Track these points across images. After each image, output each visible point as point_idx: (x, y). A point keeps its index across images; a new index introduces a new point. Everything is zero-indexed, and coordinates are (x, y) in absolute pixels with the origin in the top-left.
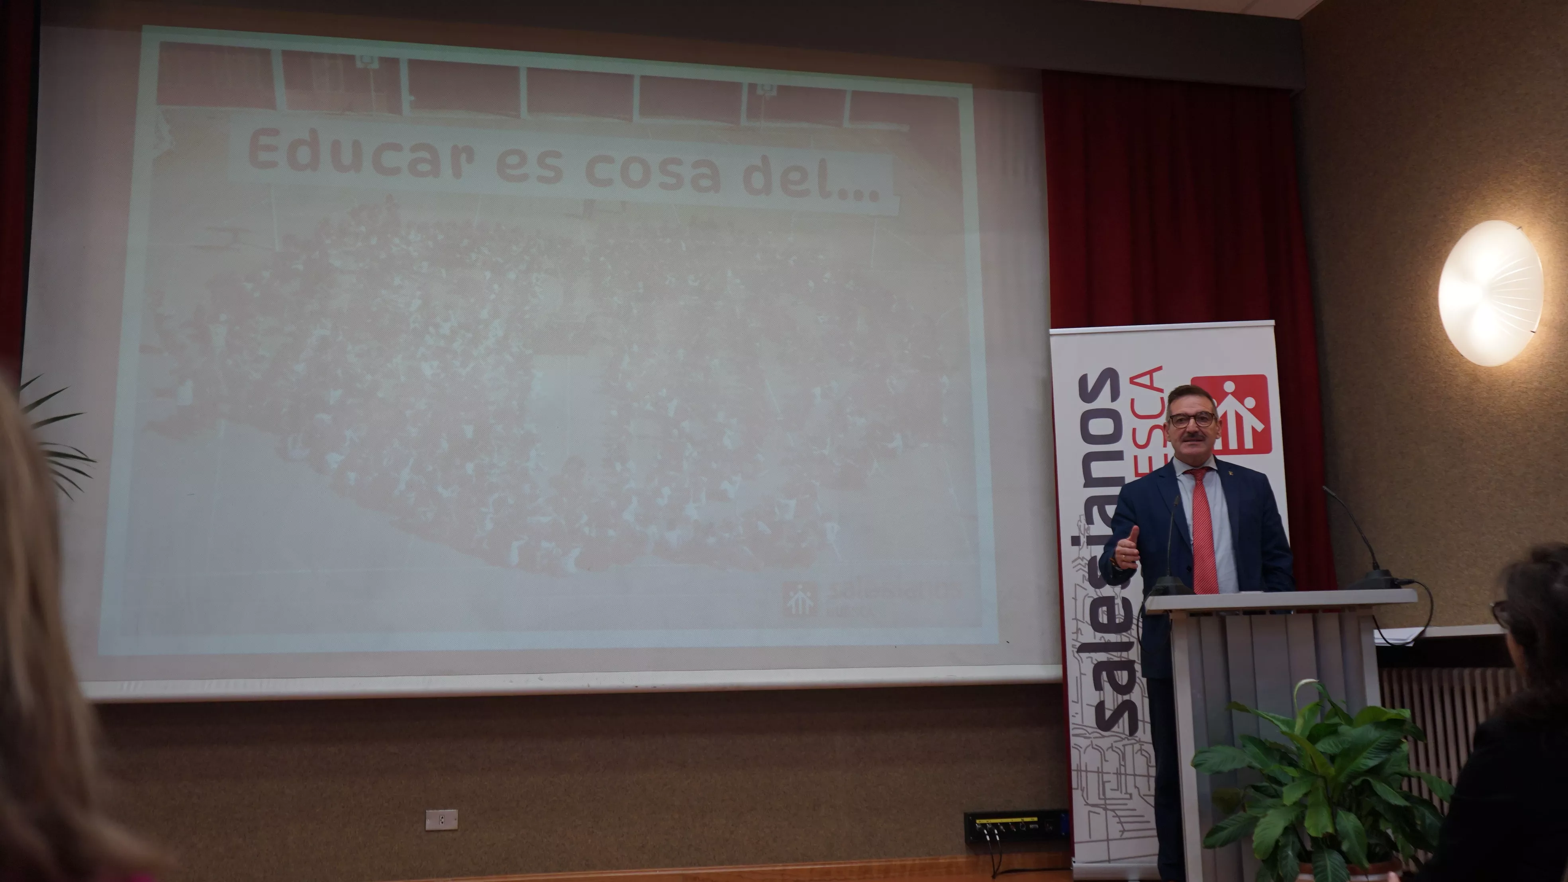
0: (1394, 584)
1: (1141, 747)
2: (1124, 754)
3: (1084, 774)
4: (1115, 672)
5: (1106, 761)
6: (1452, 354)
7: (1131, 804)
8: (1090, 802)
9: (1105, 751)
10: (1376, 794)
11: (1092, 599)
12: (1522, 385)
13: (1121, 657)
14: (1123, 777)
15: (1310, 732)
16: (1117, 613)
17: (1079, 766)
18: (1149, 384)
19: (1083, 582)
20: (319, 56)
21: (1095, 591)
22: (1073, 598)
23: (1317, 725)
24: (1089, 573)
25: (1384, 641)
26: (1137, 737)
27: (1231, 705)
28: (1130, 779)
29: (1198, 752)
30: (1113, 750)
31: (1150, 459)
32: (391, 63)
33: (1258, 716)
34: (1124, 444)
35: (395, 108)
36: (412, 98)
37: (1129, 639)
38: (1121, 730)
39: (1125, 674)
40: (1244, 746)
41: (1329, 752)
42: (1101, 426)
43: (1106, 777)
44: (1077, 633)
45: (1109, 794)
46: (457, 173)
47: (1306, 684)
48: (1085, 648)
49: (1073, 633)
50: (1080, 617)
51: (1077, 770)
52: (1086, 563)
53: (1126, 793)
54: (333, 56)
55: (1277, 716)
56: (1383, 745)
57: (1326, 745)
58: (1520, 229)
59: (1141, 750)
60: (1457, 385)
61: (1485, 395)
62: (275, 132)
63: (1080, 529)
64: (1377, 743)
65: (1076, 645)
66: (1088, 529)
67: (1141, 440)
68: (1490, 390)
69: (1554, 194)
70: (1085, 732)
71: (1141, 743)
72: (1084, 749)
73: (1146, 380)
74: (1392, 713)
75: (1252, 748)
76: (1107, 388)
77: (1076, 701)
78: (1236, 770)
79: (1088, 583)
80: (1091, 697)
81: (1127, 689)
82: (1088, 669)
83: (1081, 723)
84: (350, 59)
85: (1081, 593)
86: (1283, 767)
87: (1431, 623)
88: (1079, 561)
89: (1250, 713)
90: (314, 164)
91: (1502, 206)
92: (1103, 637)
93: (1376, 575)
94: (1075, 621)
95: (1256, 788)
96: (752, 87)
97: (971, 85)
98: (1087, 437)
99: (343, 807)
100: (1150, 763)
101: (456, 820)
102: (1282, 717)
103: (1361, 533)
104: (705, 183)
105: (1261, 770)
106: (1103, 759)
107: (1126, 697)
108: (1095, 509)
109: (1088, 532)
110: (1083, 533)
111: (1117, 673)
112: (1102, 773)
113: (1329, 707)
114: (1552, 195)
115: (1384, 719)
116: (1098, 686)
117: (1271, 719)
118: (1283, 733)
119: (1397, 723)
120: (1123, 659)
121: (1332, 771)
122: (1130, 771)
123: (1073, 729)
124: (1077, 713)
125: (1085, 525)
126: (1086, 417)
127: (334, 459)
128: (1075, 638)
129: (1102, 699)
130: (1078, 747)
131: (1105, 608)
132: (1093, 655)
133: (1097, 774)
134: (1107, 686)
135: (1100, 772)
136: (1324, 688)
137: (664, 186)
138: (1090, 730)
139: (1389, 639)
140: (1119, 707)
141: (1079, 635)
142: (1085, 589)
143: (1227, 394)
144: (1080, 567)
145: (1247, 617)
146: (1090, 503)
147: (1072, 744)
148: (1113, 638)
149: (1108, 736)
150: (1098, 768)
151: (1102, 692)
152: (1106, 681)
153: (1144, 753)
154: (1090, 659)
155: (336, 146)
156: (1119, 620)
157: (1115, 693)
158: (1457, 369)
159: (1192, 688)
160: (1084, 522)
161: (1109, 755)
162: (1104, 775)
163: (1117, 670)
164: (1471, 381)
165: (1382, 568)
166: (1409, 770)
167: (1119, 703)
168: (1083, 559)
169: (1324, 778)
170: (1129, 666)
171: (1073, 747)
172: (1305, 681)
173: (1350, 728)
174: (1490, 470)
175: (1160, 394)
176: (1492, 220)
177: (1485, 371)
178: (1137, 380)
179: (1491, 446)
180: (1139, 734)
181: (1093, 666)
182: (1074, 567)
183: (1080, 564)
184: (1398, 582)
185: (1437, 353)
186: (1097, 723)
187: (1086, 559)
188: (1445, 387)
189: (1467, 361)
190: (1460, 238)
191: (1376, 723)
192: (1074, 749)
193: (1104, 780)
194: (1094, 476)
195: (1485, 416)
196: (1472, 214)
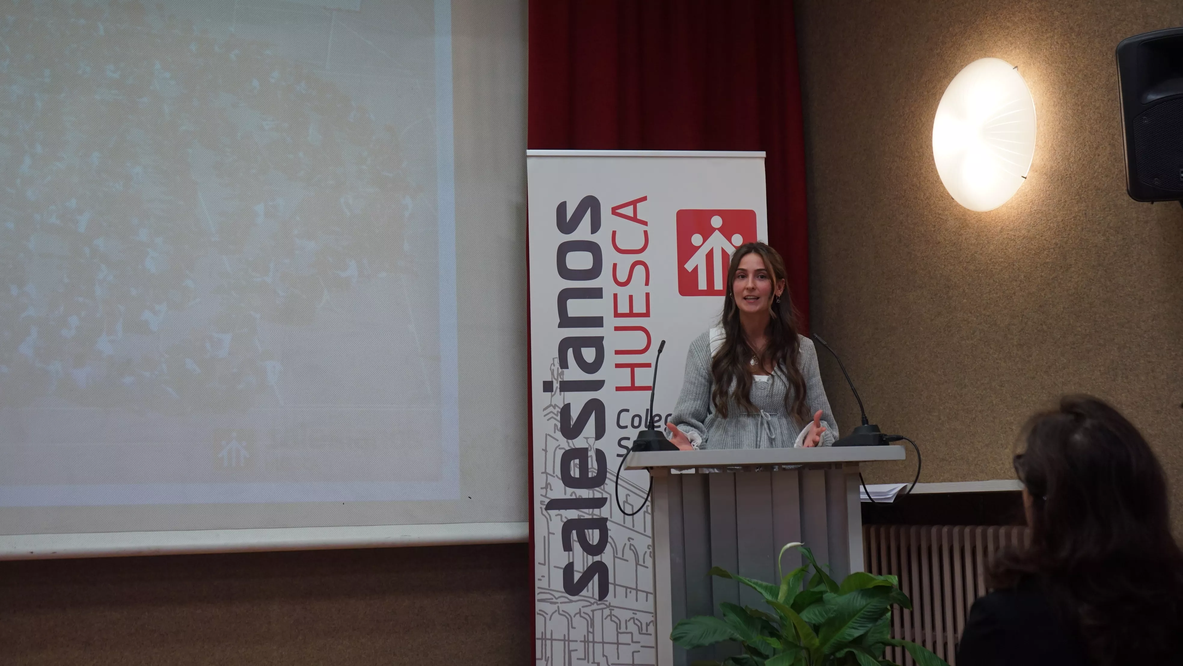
0: (883, 441)
1: (611, 612)
2: (592, 620)
3: (548, 643)
4: (586, 531)
5: (573, 628)
6: (942, 197)
9: (572, 616)
11: (563, 451)
12: (1011, 233)
13: (593, 514)
14: (591, 645)
15: (795, 601)
16: (590, 466)
17: (543, 634)
18: (632, 215)
19: (555, 432)
21: (568, 443)
22: (543, 450)
23: (802, 592)
24: (562, 422)
25: (866, 497)
26: (607, 601)
27: (711, 570)
28: (598, 647)
29: (677, 625)
30: (581, 616)
31: (631, 297)
33: (739, 582)
34: (604, 281)
37: (602, 495)
38: (590, 594)
39: (597, 532)
40: (724, 615)
41: (813, 622)
42: (579, 260)
43: (573, 646)
44: (546, 488)
45: (575, 663)
47: (791, 548)
48: (554, 504)
49: (542, 488)
50: (550, 470)
51: (542, 639)
52: (558, 413)
53: (594, 663)
55: (760, 582)
56: (869, 614)
57: (810, 615)
58: (1016, 69)
59: (611, 615)
60: (946, 230)
61: (974, 241)
63: (553, 374)
64: (862, 612)
65: (544, 502)
66: (562, 373)
67: (622, 277)
68: (979, 236)
69: (1051, 34)
70: (551, 597)
71: (611, 608)
72: (550, 614)
73: (628, 211)
74: (879, 580)
75: (732, 617)
76: (587, 219)
78: (716, 643)
79: (560, 433)
80: (560, 558)
81: (598, 549)
82: (557, 527)
83: (547, 587)
85: (552, 445)
86: (764, 638)
87: (917, 480)
88: (551, 409)
89: (731, 578)
91: (999, 43)
92: (574, 492)
93: (865, 431)
94: (545, 475)
98: (564, 272)
100: (620, 629)
102: (764, 584)
105: (742, 642)
106: (570, 625)
107: (597, 558)
108: (570, 351)
109: (562, 376)
110: (556, 377)
111: (588, 532)
112: (569, 641)
113: (813, 572)
114: (1048, 35)
115: (871, 586)
116: (567, 547)
117: (754, 585)
118: (768, 602)
119: (883, 590)
120: (595, 517)
121: (817, 642)
122: (598, 638)
123: (538, 594)
124: (543, 576)
125: (558, 368)
126: (564, 250)
128: (544, 494)
129: (571, 561)
130: (543, 613)
131: (577, 461)
132: (562, 512)
133: (563, 642)
134: (577, 547)
135: (566, 640)
136: (809, 551)
138: (557, 595)
139: (872, 494)
140: (589, 568)
141: (549, 489)
142: (557, 439)
143: (714, 230)
144: (551, 415)
145: (730, 476)
146: (565, 345)
147: (537, 610)
148: (585, 493)
149: (575, 601)
150: (565, 635)
151: (571, 553)
152: (576, 541)
153: (614, 618)
154: (559, 517)
156: (592, 474)
157: (585, 554)
158: (946, 213)
159: (672, 551)
160: (557, 365)
161: (577, 621)
162: (571, 643)
163: (588, 529)
164: (960, 225)
165: (870, 423)
166: (893, 637)
167: (589, 565)
168: (555, 406)
169: (808, 650)
170: (601, 524)
171: (538, 614)
172: (789, 545)
173: (835, 595)
174: (975, 319)
175: (645, 228)
176: (988, 57)
177: (974, 216)
178: (620, 211)
179: (977, 294)
180: (609, 598)
181: (563, 523)
182: (545, 416)
183: (551, 412)
184: (886, 438)
185: (927, 195)
186: (565, 587)
187: (557, 406)
188: (934, 231)
189: (958, 205)
190: (956, 75)
191: (862, 590)
192: (539, 615)
193: (571, 649)
194: (570, 315)
195: (973, 263)
196: (969, 50)
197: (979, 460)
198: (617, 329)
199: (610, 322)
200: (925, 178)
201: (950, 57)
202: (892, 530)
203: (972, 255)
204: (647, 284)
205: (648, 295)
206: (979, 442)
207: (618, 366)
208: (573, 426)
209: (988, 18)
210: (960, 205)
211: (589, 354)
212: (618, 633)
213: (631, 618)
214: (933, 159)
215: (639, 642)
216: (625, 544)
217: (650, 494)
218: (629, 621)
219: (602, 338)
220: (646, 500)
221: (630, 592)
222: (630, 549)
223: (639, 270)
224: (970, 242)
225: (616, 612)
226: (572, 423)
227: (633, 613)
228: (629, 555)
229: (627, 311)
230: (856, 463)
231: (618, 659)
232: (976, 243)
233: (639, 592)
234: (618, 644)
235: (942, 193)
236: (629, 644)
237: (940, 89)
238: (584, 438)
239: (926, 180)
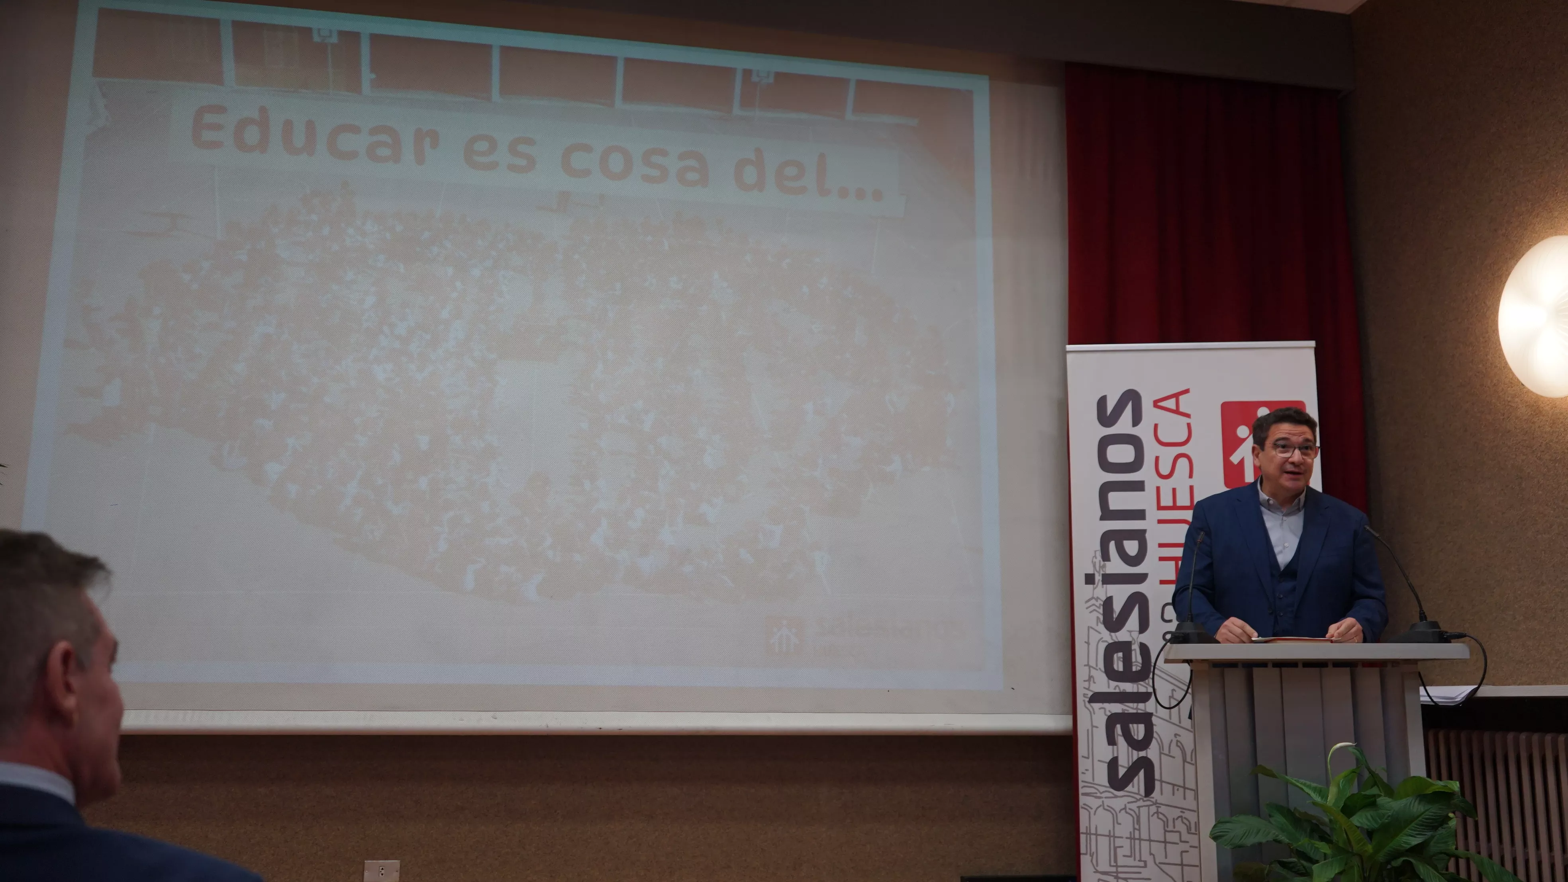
0: (1444, 638)
1: (1157, 810)
2: (1138, 817)
3: (1093, 837)
4: (1131, 725)
5: (1118, 824)
6: (1511, 383)
7: (1145, 873)
8: (1100, 869)
9: (1118, 812)
10: (1418, 877)
11: (1106, 644)
13: (1137, 709)
14: (1137, 842)
15: (1345, 803)
16: (1134, 660)
17: (1088, 828)
18: (1174, 407)
19: (1097, 625)
20: (274, 28)
21: (1111, 636)
22: (1085, 642)
23: (1353, 795)
24: (1104, 614)
25: (1428, 699)
26: (1153, 798)
27: (1257, 770)
28: (1145, 845)
29: (1219, 822)
30: (1126, 812)
31: (1174, 490)
32: (350, 38)
33: (1287, 783)
34: (1146, 474)
35: (353, 84)
36: (373, 76)
37: (1147, 690)
38: (1135, 790)
39: (1142, 727)
40: (1271, 816)
41: (1366, 827)
42: (1120, 454)
43: (1118, 842)
44: (1089, 680)
45: (1121, 861)
46: (420, 159)
47: (1341, 747)
48: (1098, 698)
49: (1084, 681)
50: (1093, 663)
51: (1086, 833)
52: (1100, 604)
53: (1140, 861)
54: (288, 29)
55: (1308, 783)
56: (1428, 821)
57: (1361, 819)
59: (1157, 812)
60: (1517, 418)
61: (1548, 429)
62: (220, 109)
63: (1094, 566)
64: (1420, 819)
65: (1087, 695)
66: (1104, 566)
67: (1165, 470)
68: (1554, 423)
70: (1095, 791)
71: (1157, 805)
72: (1094, 808)
73: (1171, 404)
74: (1439, 785)
75: (1279, 819)
76: (1128, 413)
77: (1087, 756)
78: (1260, 844)
79: (1103, 626)
80: (1104, 752)
81: (1144, 744)
82: (1101, 722)
83: (1092, 781)
84: (306, 32)
85: (1095, 638)
86: (1313, 841)
87: (1485, 681)
88: (1094, 602)
89: (1276, 777)
90: (263, 145)
92: (1118, 686)
93: (1422, 627)
94: (1087, 667)
95: (1284, 865)
96: (747, 73)
97: (987, 77)
98: (1105, 465)
99: (273, 855)
100: (1167, 827)
101: (397, 871)
102: (1314, 785)
103: (1407, 579)
104: (691, 176)
105: (1288, 845)
106: (1116, 821)
107: (1142, 754)
108: (1112, 545)
109: (1104, 569)
110: (1098, 570)
111: (1133, 727)
112: (1115, 837)
113: (1366, 775)
115: (1430, 791)
116: (1112, 741)
117: (1302, 787)
118: (1315, 803)
119: (1444, 797)
120: (1139, 711)
121: (1369, 848)
122: (1144, 835)
123: (1082, 787)
124: (1087, 770)
125: (1100, 561)
126: (1104, 443)
127: (273, 469)
128: (1087, 687)
129: (1115, 755)
130: (1088, 807)
131: (1120, 654)
132: (1106, 705)
133: (1108, 838)
134: (1121, 741)
135: (1111, 836)
136: (1362, 753)
137: (647, 179)
138: (1102, 789)
139: (1434, 697)
140: (1134, 763)
141: (1092, 682)
142: (1100, 633)
144: (1094, 608)
145: (1277, 670)
146: (1106, 538)
147: (1081, 804)
148: (1128, 687)
149: (1122, 797)
150: (1110, 831)
151: (1115, 747)
152: (1120, 735)
153: (1161, 816)
154: (1103, 710)
155: (288, 126)
156: (1136, 668)
157: (1130, 748)
158: (1517, 399)
159: (1213, 749)
160: (1099, 557)
161: (1122, 817)
162: (1116, 839)
163: (1132, 723)
164: (1533, 413)
165: (1429, 619)
166: (1457, 849)
167: (1134, 760)
168: (1097, 599)
169: (1360, 856)
170: (1146, 719)
171: (1082, 808)
172: (1339, 745)
173: (1390, 800)
174: (1552, 512)
175: (1187, 420)
176: (1560, 235)
177: (1548, 403)
178: (1161, 404)
179: (1554, 486)
180: (1156, 794)
181: (1106, 717)
182: (1087, 608)
183: (1094, 605)
184: (1447, 636)
185: (1495, 381)
186: (1110, 781)
187: (1100, 600)
188: (1503, 419)
189: (1529, 391)
190: (1523, 255)
191: (1419, 796)
192: (1083, 810)
193: (1116, 845)
194: (1111, 508)
195: (1548, 452)
196: (1537, 229)
197: (1562, 663)
198: (1160, 522)
199: (1153, 514)
200: (1491, 364)
201: (1517, 237)
202: (1463, 736)
203: (1547, 443)
204: (1191, 476)
205: (1191, 488)
206: (1560, 643)
207: (1162, 559)
208: (1116, 618)
209: (1558, 194)
210: (1532, 392)
211: (1132, 547)
212: (1166, 831)
213: (1179, 817)
214: (1500, 344)
215: (1187, 842)
216: (1172, 740)
217: (1191, 686)
218: (1177, 819)
219: (1144, 531)
220: (1187, 692)
221: (1178, 790)
222: (1177, 746)
223: (1183, 463)
224: (1544, 430)
225: (1163, 809)
226: (1115, 616)
227: (1182, 812)
228: (1176, 752)
229: (1171, 504)
230: (1415, 661)
231: (1166, 858)
232: (1551, 431)
233: (1186, 790)
234: (1165, 842)
235: (1511, 379)
236: (1177, 844)
237: (1507, 270)
238: (1128, 631)
239: (1493, 367)
